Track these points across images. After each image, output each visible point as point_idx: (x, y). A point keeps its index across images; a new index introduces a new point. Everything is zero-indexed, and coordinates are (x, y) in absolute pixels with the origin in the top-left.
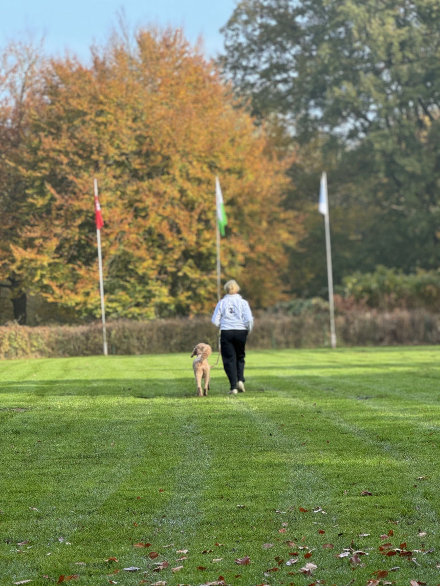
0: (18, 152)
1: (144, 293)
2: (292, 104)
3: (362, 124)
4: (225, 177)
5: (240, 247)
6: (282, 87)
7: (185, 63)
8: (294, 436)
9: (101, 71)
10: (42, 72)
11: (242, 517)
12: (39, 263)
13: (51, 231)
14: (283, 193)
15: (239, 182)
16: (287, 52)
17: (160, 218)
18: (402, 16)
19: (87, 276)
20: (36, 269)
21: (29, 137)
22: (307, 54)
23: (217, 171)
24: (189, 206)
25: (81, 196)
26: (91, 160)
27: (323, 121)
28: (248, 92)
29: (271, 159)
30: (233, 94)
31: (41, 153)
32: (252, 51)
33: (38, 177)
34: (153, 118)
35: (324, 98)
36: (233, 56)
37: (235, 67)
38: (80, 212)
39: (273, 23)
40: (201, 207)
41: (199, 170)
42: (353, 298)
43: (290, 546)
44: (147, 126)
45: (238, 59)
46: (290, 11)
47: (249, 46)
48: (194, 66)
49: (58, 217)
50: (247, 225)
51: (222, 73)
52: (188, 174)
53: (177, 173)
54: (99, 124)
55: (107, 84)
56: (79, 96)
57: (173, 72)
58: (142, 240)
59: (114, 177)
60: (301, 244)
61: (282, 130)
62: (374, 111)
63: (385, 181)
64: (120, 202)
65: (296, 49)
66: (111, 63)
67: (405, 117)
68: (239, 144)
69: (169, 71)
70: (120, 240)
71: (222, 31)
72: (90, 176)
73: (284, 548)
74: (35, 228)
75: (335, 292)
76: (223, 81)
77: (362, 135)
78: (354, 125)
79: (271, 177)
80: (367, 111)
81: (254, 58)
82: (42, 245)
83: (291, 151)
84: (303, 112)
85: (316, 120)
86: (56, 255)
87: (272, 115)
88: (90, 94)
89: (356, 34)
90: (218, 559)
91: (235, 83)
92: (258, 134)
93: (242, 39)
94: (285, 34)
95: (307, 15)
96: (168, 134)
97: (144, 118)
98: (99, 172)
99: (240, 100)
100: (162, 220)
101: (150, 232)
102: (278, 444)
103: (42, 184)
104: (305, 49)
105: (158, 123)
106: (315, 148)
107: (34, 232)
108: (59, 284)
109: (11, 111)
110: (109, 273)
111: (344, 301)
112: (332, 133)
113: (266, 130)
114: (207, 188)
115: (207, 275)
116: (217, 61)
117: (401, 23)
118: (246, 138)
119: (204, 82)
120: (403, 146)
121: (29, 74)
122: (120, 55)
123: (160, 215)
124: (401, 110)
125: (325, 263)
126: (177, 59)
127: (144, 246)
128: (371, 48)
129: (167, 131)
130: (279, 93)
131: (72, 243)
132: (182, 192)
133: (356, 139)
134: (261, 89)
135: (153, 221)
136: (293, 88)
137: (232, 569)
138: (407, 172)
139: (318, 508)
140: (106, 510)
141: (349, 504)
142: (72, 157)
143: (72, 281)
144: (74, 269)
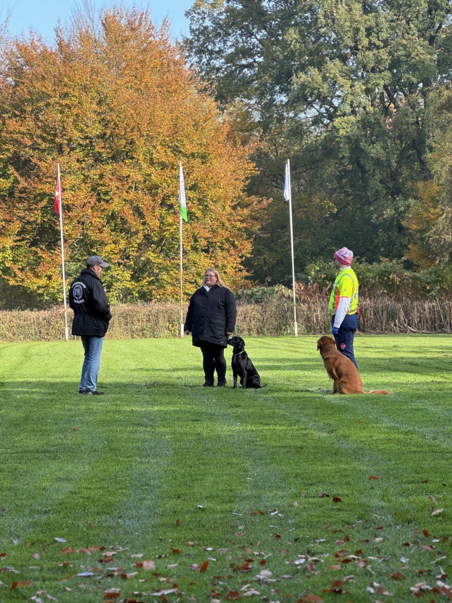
2: (257, 89)
3: (327, 110)
4: (188, 162)
6: (247, 72)
7: (151, 46)
9: (67, 53)
10: (6, 54)
11: (198, 519)
13: (14, 214)
14: (247, 178)
15: (203, 166)
16: (253, 36)
17: (124, 203)
19: (50, 259)
22: (273, 39)
23: (181, 155)
24: (152, 189)
25: (45, 180)
26: (55, 143)
27: (290, 105)
28: (214, 76)
29: (235, 144)
30: (199, 78)
31: (4, 135)
32: (218, 35)
33: (1, 158)
34: (118, 102)
35: (289, 83)
36: (198, 40)
37: (200, 52)
38: (43, 195)
39: (239, 7)
40: (165, 192)
41: (163, 154)
42: (316, 285)
43: (246, 551)
44: (111, 110)
45: (204, 43)
47: (215, 29)
49: (21, 199)
51: (187, 57)
52: (152, 159)
53: (141, 157)
54: (63, 107)
55: (71, 67)
56: (43, 78)
57: (138, 55)
58: (104, 223)
59: (78, 161)
60: (264, 229)
61: (247, 115)
62: (339, 96)
64: (83, 185)
65: (262, 34)
66: (76, 46)
68: (203, 128)
69: (134, 54)
70: (83, 224)
71: (187, 14)
72: (53, 159)
73: (240, 553)
75: (297, 280)
76: (188, 65)
77: (326, 121)
78: (319, 111)
79: (234, 161)
80: (333, 97)
81: (220, 42)
83: (256, 136)
84: (269, 97)
85: (281, 104)
86: (17, 238)
87: (237, 100)
88: (55, 76)
89: (322, 19)
90: (173, 565)
91: (201, 67)
92: (223, 119)
93: (208, 23)
94: (251, 18)
96: (133, 118)
97: (108, 101)
98: (63, 155)
99: (205, 84)
101: (113, 217)
103: (6, 167)
104: (270, 34)
106: (280, 134)
108: (20, 267)
110: (71, 258)
111: (306, 289)
112: (297, 119)
113: (231, 114)
114: (170, 172)
116: (183, 44)
117: (368, 8)
118: (209, 122)
119: (168, 65)
120: (368, 132)
122: (85, 38)
123: (123, 200)
126: (142, 42)
128: (336, 34)
129: (132, 114)
130: (244, 77)
131: (35, 226)
133: (320, 125)
134: (226, 73)
135: (116, 205)
136: (258, 72)
137: (186, 575)
138: (372, 158)
139: (275, 510)
140: (62, 509)
141: (307, 506)
142: (35, 139)
143: (34, 264)
144: (36, 252)
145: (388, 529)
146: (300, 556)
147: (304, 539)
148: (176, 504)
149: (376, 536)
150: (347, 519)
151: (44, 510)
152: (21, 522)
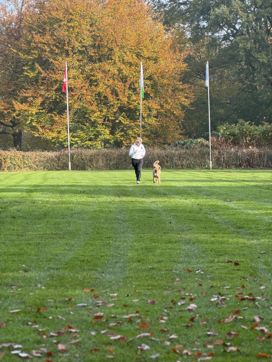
0: (19, 43)
1: (95, 132)
2: (189, 18)
3: (232, 31)
5: (154, 105)
6: (183, 7)
8: (185, 224)
11: (151, 274)
12: (30, 112)
13: (38, 93)
14: (182, 73)
15: (155, 65)
17: (106, 86)
19: (60, 121)
20: (28, 116)
21: (26, 34)
23: (141, 58)
24: (124, 79)
25: (57, 72)
26: (64, 49)
27: (208, 29)
28: (162, 10)
29: (175, 52)
30: (153, 11)
31: (32, 44)
33: (30, 59)
34: (103, 24)
35: (209, 15)
38: (56, 81)
40: (131, 80)
41: (131, 57)
42: (223, 138)
43: (181, 293)
44: (98, 29)
49: (43, 84)
50: (159, 92)
52: (123, 60)
53: (117, 59)
54: (69, 27)
56: (57, 9)
58: (94, 100)
59: (78, 60)
60: (192, 104)
61: (183, 34)
62: (240, 23)
63: (245, 67)
64: (81, 76)
67: (258, 27)
68: (156, 42)
70: (81, 99)
72: (63, 59)
73: (177, 294)
75: (212, 135)
76: (147, 3)
77: (231, 38)
78: (227, 32)
79: (175, 63)
80: (236, 23)
82: (32, 102)
83: (188, 47)
84: (196, 23)
85: (203, 28)
86: (40, 108)
87: (177, 24)
88: (64, 8)
90: (136, 300)
91: (154, 4)
92: (168, 36)
96: (112, 35)
97: (97, 24)
98: (68, 57)
99: (157, 14)
101: (99, 94)
102: (175, 229)
103: (33, 64)
105: (106, 28)
106: (203, 46)
107: (27, 93)
108: (42, 126)
109: (15, 17)
110: (73, 120)
111: (218, 141)
112: (213, 37)
113: (172, 33)
114: (135, 68)
115: (133, 122)
118: (160, 38)
124: (256, 23)
127: (96, 103)
129: (111, 32)
130: (181, 10)
131: (51, 100)
132: (120, 70)
133: (228, 41)
134: (170, 8)
135: (101, 88)
136: (190, 8)
137: (144, 306)
138: (259, 62)
139: (199, 270)
140: (67, 267)
141: (218, 267)
142: (52, 47)
143: (50, 124)
144: (51, 116)
145: (269, 281)
146: (214, 296)
147: (216, 286)
148: (138, 265)
149: (261, 286)
150: (243, 276)
151: (56, 267)
152: (42, 274)
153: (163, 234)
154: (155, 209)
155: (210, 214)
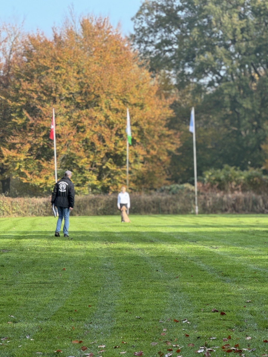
0: (7, 90)
1: (82, 178)
2: (174, 64)
3: (217, 78)
4: (132, 109)
5: (141, 151)
6: (168, 54)
7: (110, 38)
8: (171, 272)
9: (59, 42)
10: (23, 42)
11: (139, 325)
12: (18, 159)
13: (26, 140)
14: (168, 119)
15: (141, 111)
16: (172, 33)
17: (92, 133)
18: (242, 12)
19: (48, 167)
20: (16, 162)
21: (14, 82)
22: (184, 35)
23: (128, 104)
24: (110, 126)
25: (45, 119)
26: (51, 96)
27: (193, 75)
28: (148, 57)
29: (161, 98)
30: (139, 58)
31: (20, 91)
32: (151, 32)
33: (18, 106)
34: (90, 72)
35: (194, 61)
36: (139, 35)
37: (140, 42)
38: (44, 128)
39: (164, 15)
40: (118, 127)
41: (117, 104)
42: (209, 184)
43: (168, 344)
44: (85, 77)
45: (142, 37)
46: (175, 8)
47: (149, 29)
48: (115, 40)
49: (30, 131)
50: (145, 138)
51: (132, 45)
52: (110, 107)
53: (104, 106)
54: (57, 75)
55: (62, 51)
56: (45, 57)
57: (102, 44)
58: (81, 146)
59: (65, 107)
60: (178, 150)
61: (168, 80)
62: (224, 70)
63: (230, 113)
64: (68, 122)
65: (177, 31)
66: (65, 38)
67: (243, 74)
68: (142, 88)
69: (100, 43)
70: (68, 145)
71: (132, 19)
72: (50, 106)
73: (164, 345)
74: (16, 138)
75: (198, 180)
76: (132, 50)
77: (216, 84)
78: (212, 78)
79: (161, 109)
80: (220, 70)
81: (152, 36)
82: (20, 148)
83: (173, 93)
84: (181, 70)
85: (189, 74)
86: (28, 154)
87: (162, 71)
88: (52, 56)
89: (214, 23)
90: (123, 352)
91: (140, 51)
92: (153, 83)
93: (145, 25)
94: (171, 22)
95: (184, 11)
96: (99, 82)
97: (84, 72)
98: (56, 104)
99: (143, 61)
100: (94, 134)
101: (86, 141)
102: (162, 277)
103: (21, 111)
104: (183, 31)
105: (93, 75)
106: (188, 92)
107: (16, 139)
108: (30, 172)
109: (3, 65)
110: (61, 166)
111: (203, 186)
112: (198, 83)
113: (158, 80)
114: (121, 114)
115: (120, 168)
116: (129, 37)
117: (242, 17)
118: (146, 84)
119: (121, 50)
120: (242, 91)
121: (14, 43)
122: (70, 33)
123: (93, 131)
124: (240, 70)
125: (193, 162)
126: (105, 36)
127: (83, 149)
128: (223, 32)
129: (98, 80)
130: (167, 58)
131: (39, 147)
132: (107, 117)
133: (213, 87)
134: (155, 55)
135: (88, 135)
136: (175, 55)
138: (244, 108)
139: (185, 320)
140: (56, 318)
141: (204, 317)
142: (39, 94)
143: (38, 170)
144: (39, 163)
145: (255, 332)
146: (201, 348)
147: (203, 337)
148: (125, 315)
149: (247, 336)
150: (229, 326)
151: (44, 318)
152: (31, 325)
153: (149, 283)
154: (142, 256)
155: (196, 261)
